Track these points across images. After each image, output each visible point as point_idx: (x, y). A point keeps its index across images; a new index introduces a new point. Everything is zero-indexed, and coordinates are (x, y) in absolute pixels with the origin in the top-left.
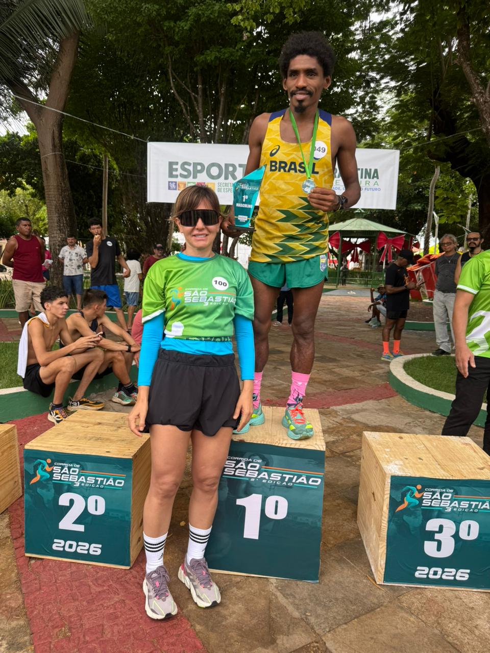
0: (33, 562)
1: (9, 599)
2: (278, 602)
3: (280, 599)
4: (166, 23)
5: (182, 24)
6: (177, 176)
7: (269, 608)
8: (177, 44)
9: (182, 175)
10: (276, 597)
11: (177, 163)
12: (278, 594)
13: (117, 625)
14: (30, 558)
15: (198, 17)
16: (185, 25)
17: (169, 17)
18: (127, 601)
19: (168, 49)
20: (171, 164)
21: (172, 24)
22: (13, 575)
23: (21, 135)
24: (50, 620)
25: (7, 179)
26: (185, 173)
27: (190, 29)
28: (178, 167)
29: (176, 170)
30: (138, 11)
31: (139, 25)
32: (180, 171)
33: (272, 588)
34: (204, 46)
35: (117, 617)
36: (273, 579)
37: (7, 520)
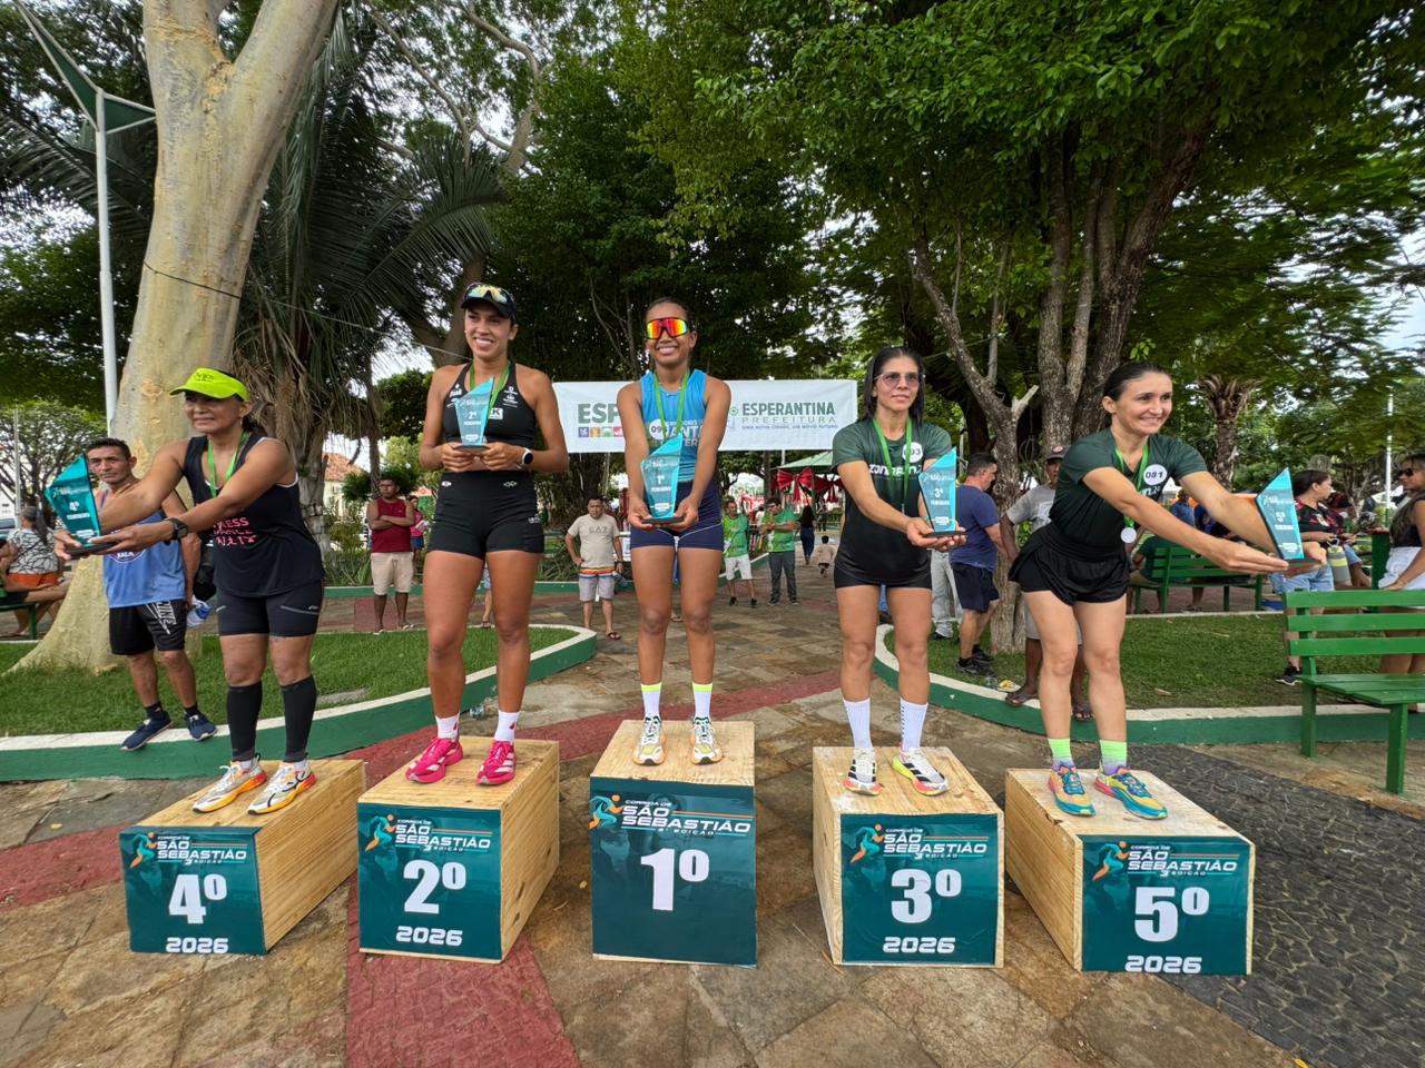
0: (370, 960)
1: (327, 1024)
2: (699, 1003)
3: (702, 997)
4: (585, 243)
5: (604, 242)
6: (589, 421)
7: (686, 1012)
8: (599, 265)
9: (595, 420)
10: (698, 995)
11: (588, 406)
12: (701, 989)
13: (470, 1058)
14: (367, 954)
15: (621, 234)
16: (607, 244)
17: (587, 235)
18: (491, 1017)
19: (588, 271)
20: (581, 407)
21: (592, 243)
22: (340, 983)
23: (423, 371)
24: (376, 1057)
25: (407, 422)
26: (599, 417)
27: (613, 248)
28: (590, 409)
29: (588, 413)
30: (551, 229)
31: (554, 245)
32: (593, 415)
33: (692, 980)
34: (632, 267)
35: (471, 1045)
36: (695, 966)
37: (346, 895)
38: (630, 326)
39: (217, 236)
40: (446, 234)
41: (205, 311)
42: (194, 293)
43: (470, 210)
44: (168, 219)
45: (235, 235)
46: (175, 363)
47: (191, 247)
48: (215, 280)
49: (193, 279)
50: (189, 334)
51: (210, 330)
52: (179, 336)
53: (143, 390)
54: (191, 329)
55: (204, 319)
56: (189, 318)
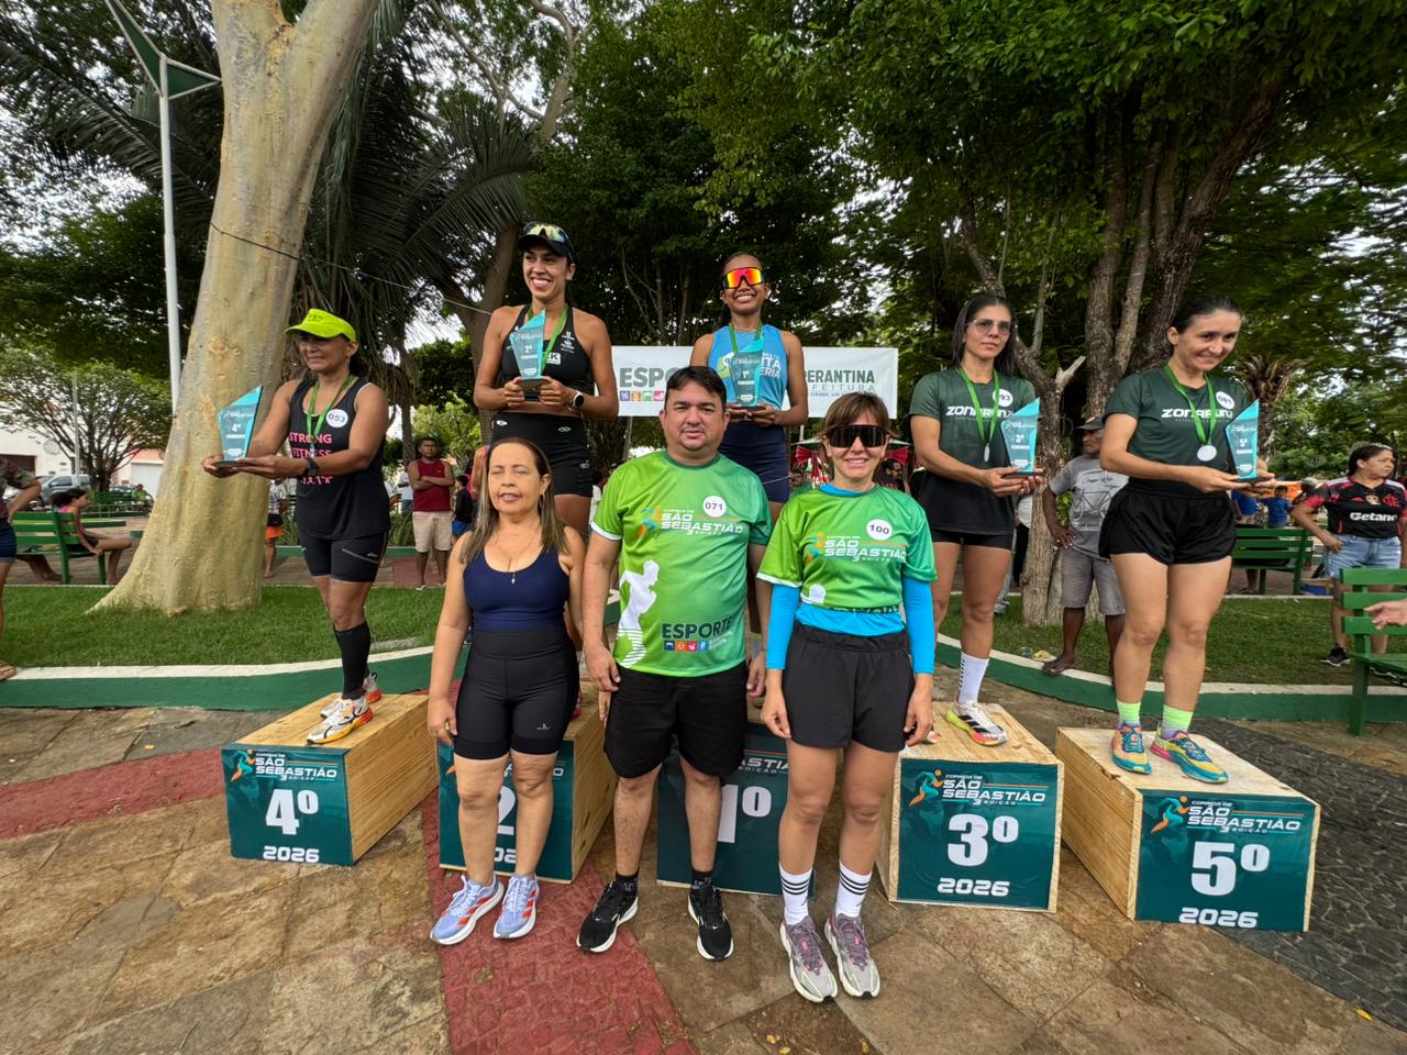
0: (449, 875)
1: (417, 927)
2: (761, 928)
3: (763, 924)
4: (619, 211)
5: (637, 211)
6: (630, 385)
7: (750, 936)
8: (631, 234)
9: (636, 384)
10: (759, 922)
11: (630, 370)
12: (762, 917)
13: (553, 962)
14: (446, 870)
15: (656, 202)
16: (640, 213)
17: (621, 204)
18: (567, 929)
19: (621, 240)
20: (623, 371)
21: (625, 212)
22: (424, 893)
23: (452, 341)
24: (466, 957)
25: (435, 392)
26: (640, 381)
27: (647, 217)
28: (632, 374)
29: (630, 377)
30: (586, 198)
31: (588, 214)
32: (634, 379)
33: (753, 908)
34: (663, 235)
35: (553, 952)
36: (755, 895)
37: (419, 818)
38: (659, 297)
39: (278, 198)
40: (481, 204)
41: (267, 273)
42: (257, 254)
43: (503, 179)
44: (234, 181)
45: (294, 198)
46: (240, 322)
47: (255, 209)
48: (276, 241)
49: (256, 239)
50: (252, 294)
51: (271, 290)
52: (243, 295)
53: (210, 347)
54: (254, 289)
55: (266, 279)
56: (251, 279)
